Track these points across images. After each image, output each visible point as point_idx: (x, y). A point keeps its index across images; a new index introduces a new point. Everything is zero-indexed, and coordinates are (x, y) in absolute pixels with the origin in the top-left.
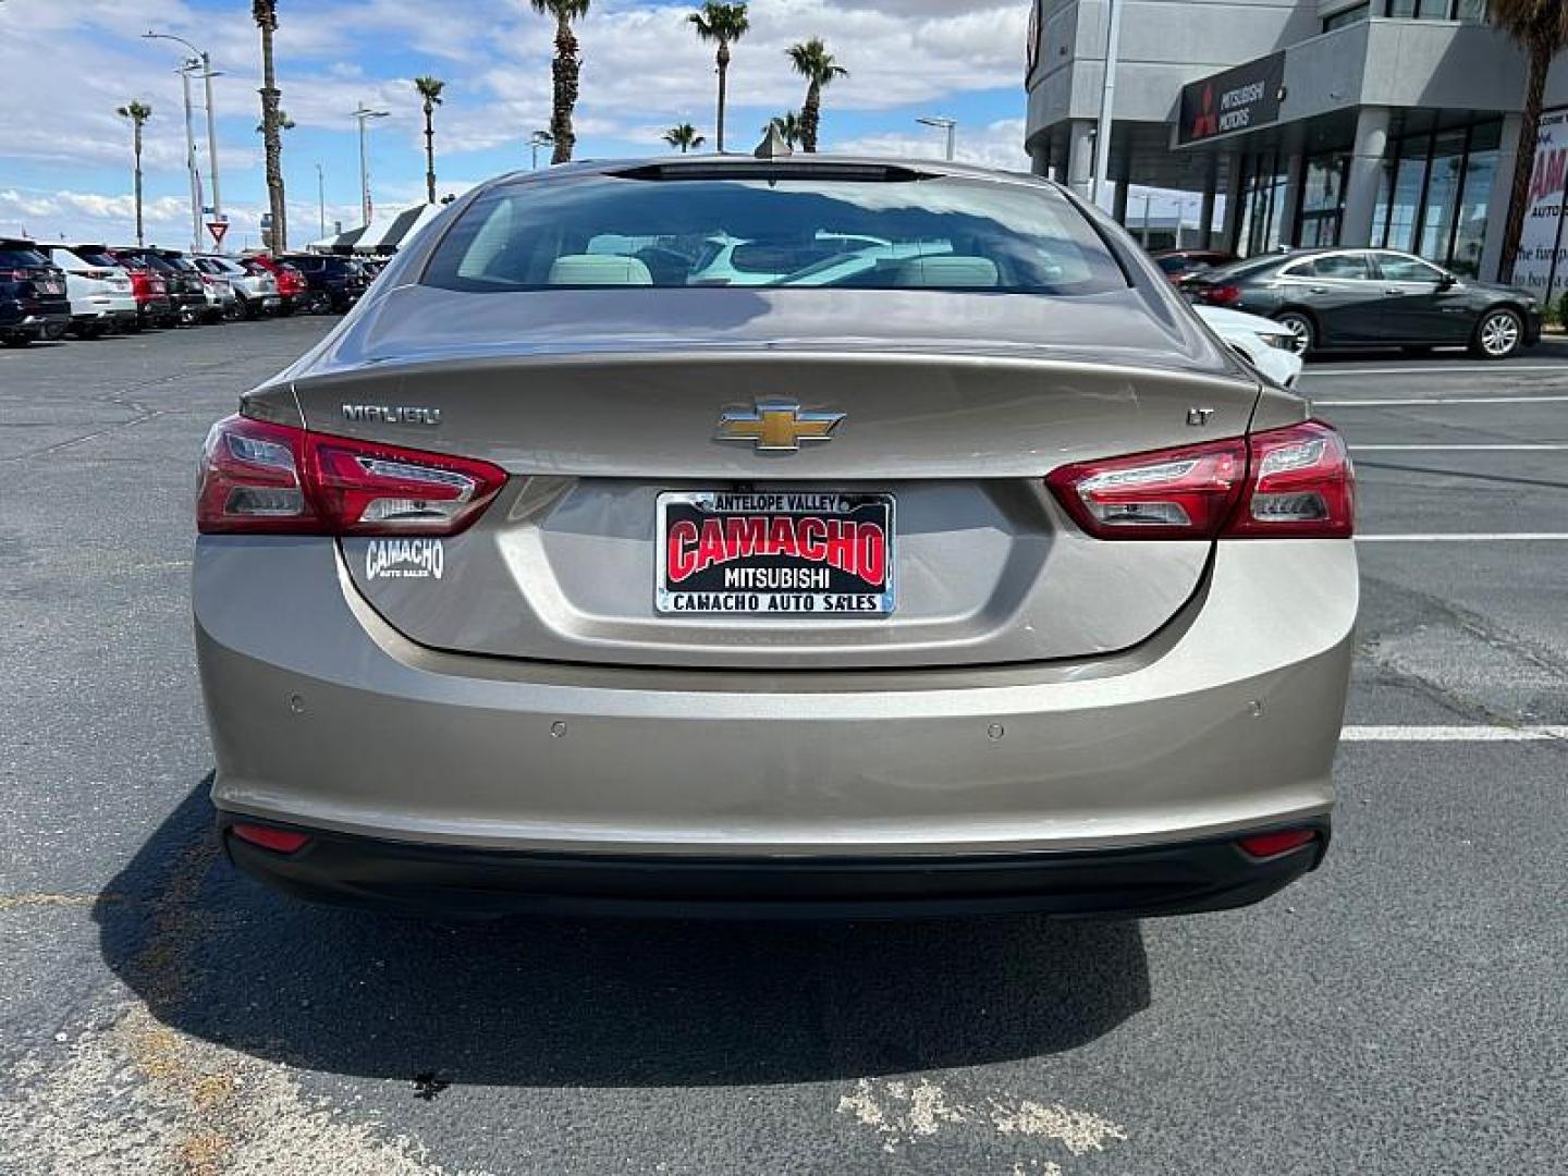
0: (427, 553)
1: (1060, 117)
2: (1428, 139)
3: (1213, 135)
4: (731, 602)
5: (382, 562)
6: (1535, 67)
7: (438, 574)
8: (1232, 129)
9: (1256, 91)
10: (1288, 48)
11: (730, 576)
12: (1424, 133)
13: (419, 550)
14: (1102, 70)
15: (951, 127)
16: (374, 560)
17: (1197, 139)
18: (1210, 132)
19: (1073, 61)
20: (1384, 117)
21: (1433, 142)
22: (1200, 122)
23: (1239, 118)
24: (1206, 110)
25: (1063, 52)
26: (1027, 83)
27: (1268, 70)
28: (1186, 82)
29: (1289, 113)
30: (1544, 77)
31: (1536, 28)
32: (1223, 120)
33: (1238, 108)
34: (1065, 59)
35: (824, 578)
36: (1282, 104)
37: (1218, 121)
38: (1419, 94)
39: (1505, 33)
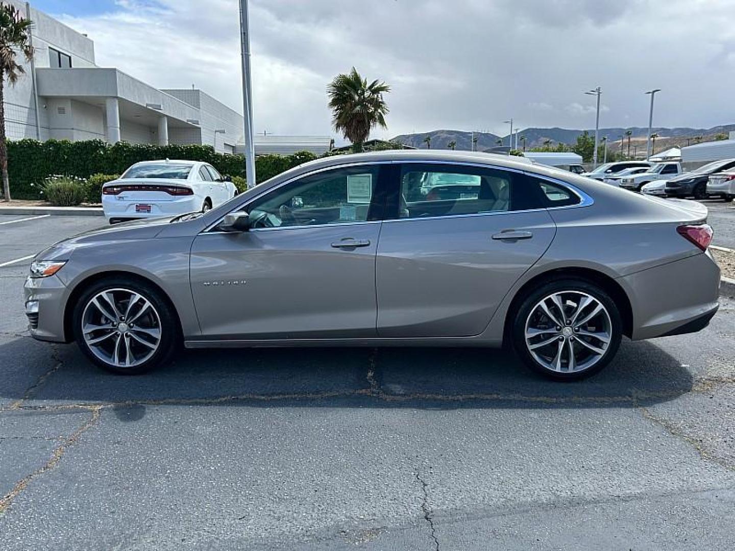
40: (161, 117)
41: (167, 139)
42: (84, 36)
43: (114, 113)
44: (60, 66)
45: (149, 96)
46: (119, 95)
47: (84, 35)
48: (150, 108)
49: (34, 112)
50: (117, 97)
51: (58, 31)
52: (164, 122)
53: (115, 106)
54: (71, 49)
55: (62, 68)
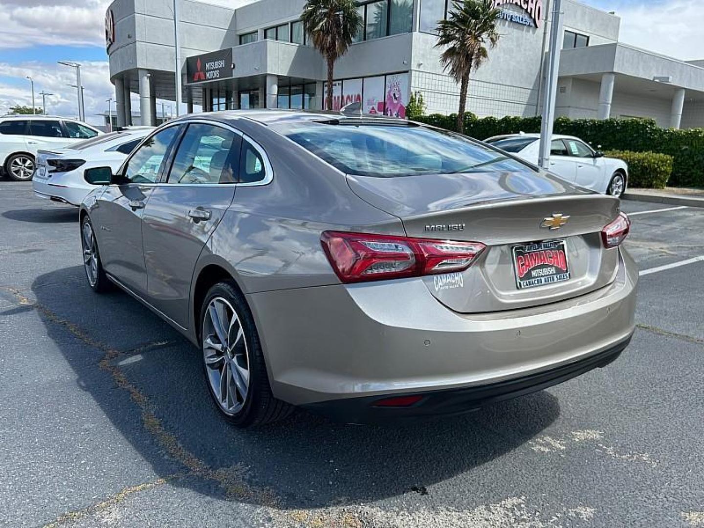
0: (456, 278)
1: (131, 67)
2: (288, 88)
3: (203, 80)
4: (536, 282)
5: (440, 284)
6: (329, 65)
7: (462, 285)
8: (212, 79)
9: (221, 64)
10: (233, 48)
11: (534, 273)
12: (287, 86)
13: (453, 277)
14: (175, 51)
15: (78, 67)
16: (437, 284)
17: (196, 82)
18: (202, 79)
19: (136, 41)
20: (276, 79)
21: (290, 90)
22: (197, 74)
23: (215, 74)
24: (199, 70)
25: (129, 37)
26: (108, 49)
27: (225, 55)
28: (188, 56)
29: (237, 74)
30: (332, 69)
31: (328, 50)
32: (208, 75)
33: (214, 70)
34: (130, 40)
35: (553, 270)
36: (234, 70)
37: (205, 75)
38: (287, 71)
39: (318, 51)
40: (678, 90)
41: (681, 113)
42: (612, 15)
43: (609, 88)
44: (575, 47)
45: (660, 68)
46: (615, 70)
47: (611, 13)
48: (657, 81)
49: (537, 93)
50: (613, 73)
51: (579, 13)
52: (682, 95)
53: (610, 82)
54: (590, 29)
55: (576, 48)
